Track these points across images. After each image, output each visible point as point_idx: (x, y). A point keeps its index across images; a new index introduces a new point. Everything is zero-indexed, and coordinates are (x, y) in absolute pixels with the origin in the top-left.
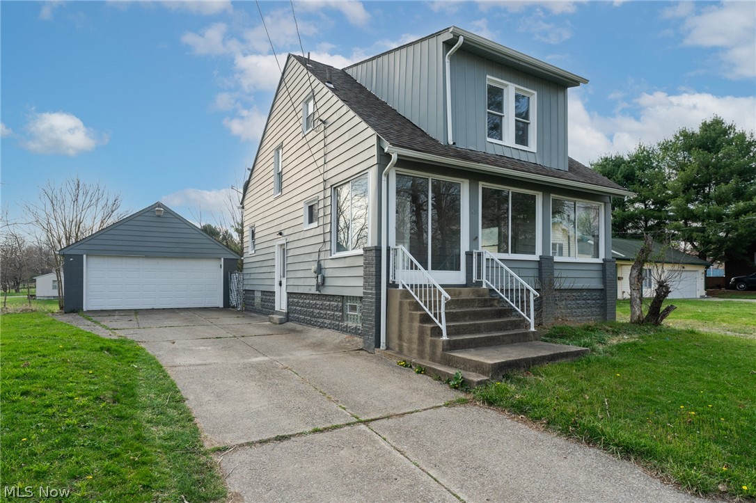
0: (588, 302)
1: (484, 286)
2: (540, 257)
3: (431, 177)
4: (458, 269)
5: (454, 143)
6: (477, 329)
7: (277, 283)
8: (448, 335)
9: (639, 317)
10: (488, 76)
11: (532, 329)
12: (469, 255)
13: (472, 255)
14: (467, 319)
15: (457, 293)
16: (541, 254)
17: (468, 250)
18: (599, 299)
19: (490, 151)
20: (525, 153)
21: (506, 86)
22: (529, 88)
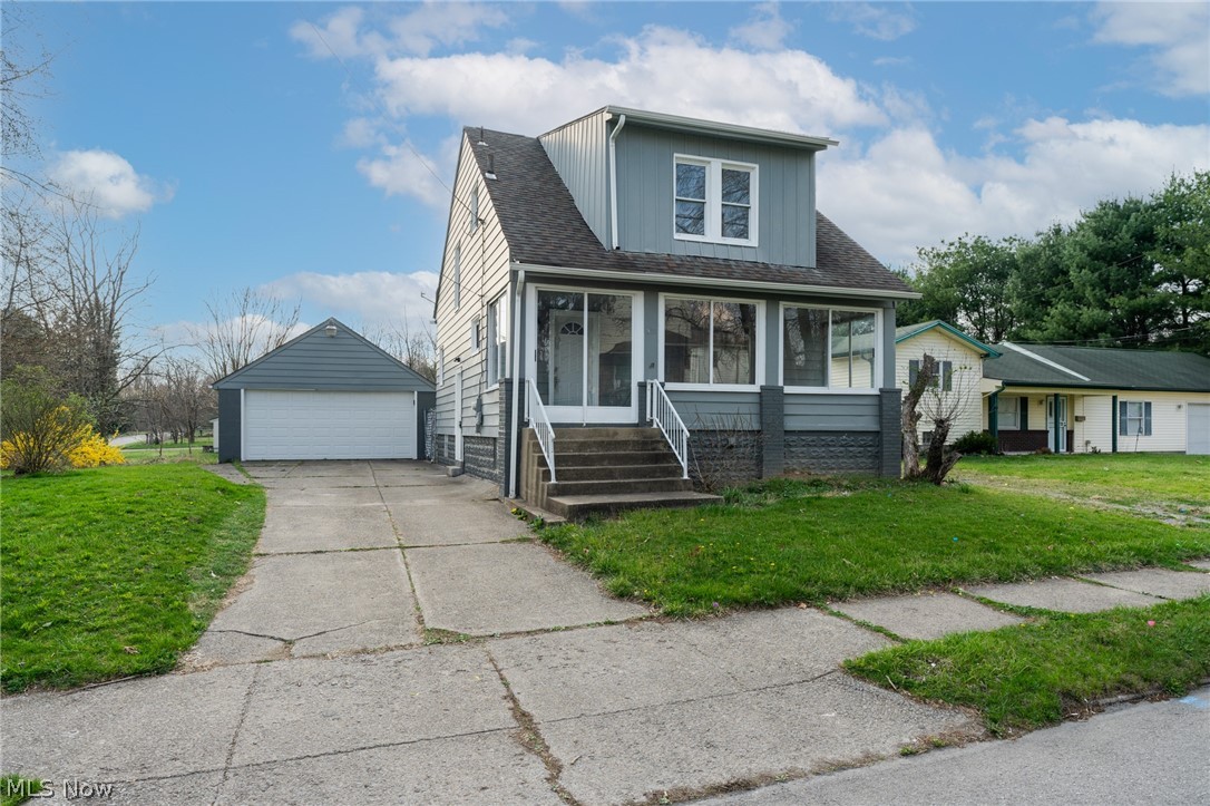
0: (851, 449)
1: (655, 426)
2: (762, 387)
3: (586, 292)
4: (628, 404)
5: (618, 248)
6: (610, 474)
7: (457, 425)
8: (557, 479)
9: (912, 470)
10: (675, 155)
11: (686, 477)
12: (642, 386)
13: (646, 386)
14: (606, 462)
15: (611, 433)
16: (764, 384)
17: (642, 380)
18: (870, 446)
19: (680, 251)
20: (739, 249)
21: (709, 162)
22: (746, 161)
